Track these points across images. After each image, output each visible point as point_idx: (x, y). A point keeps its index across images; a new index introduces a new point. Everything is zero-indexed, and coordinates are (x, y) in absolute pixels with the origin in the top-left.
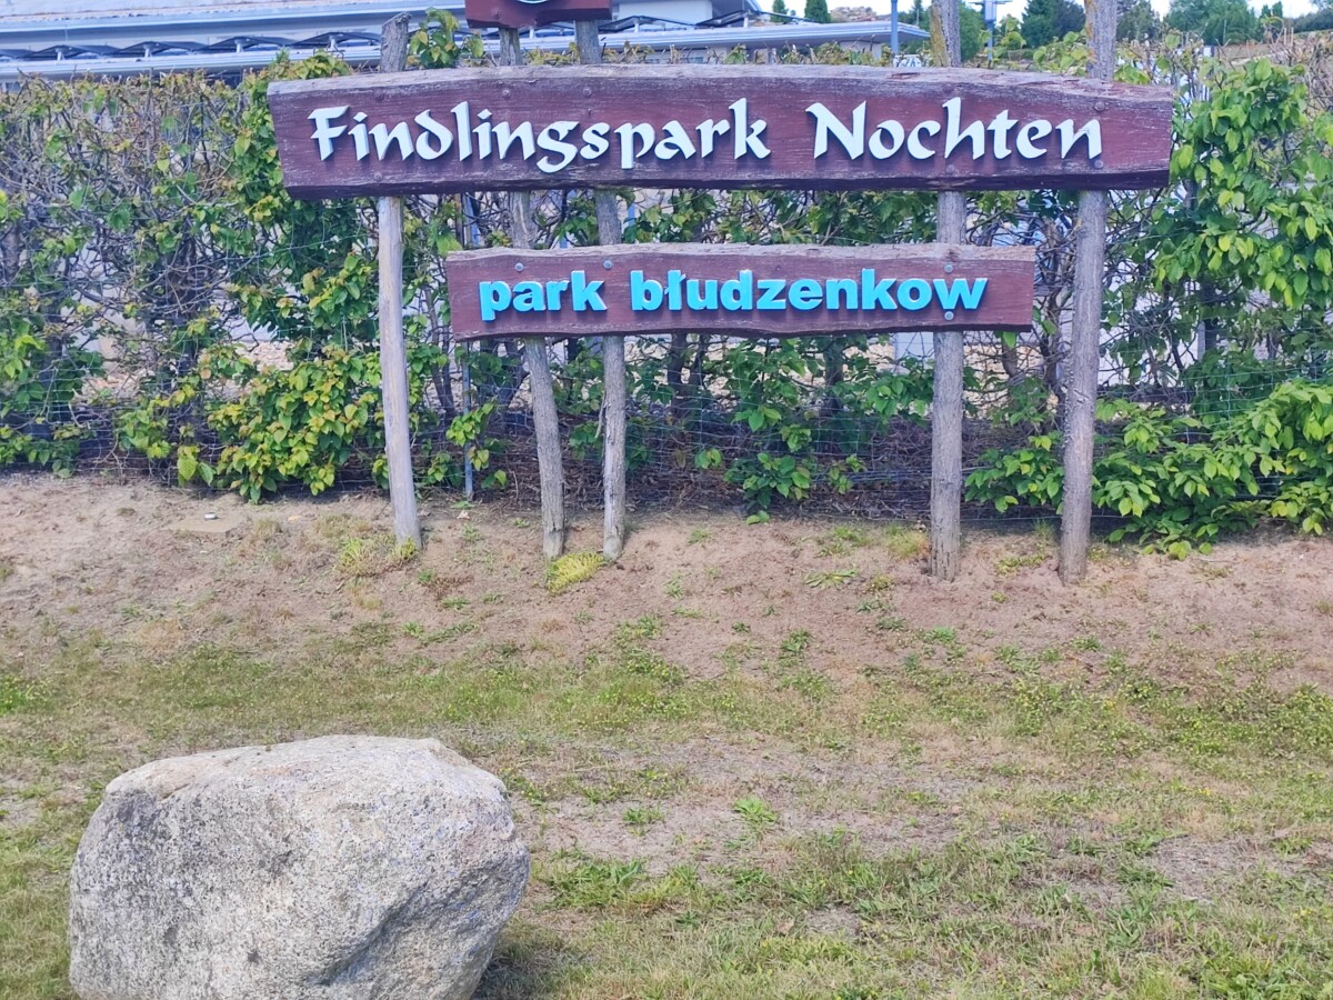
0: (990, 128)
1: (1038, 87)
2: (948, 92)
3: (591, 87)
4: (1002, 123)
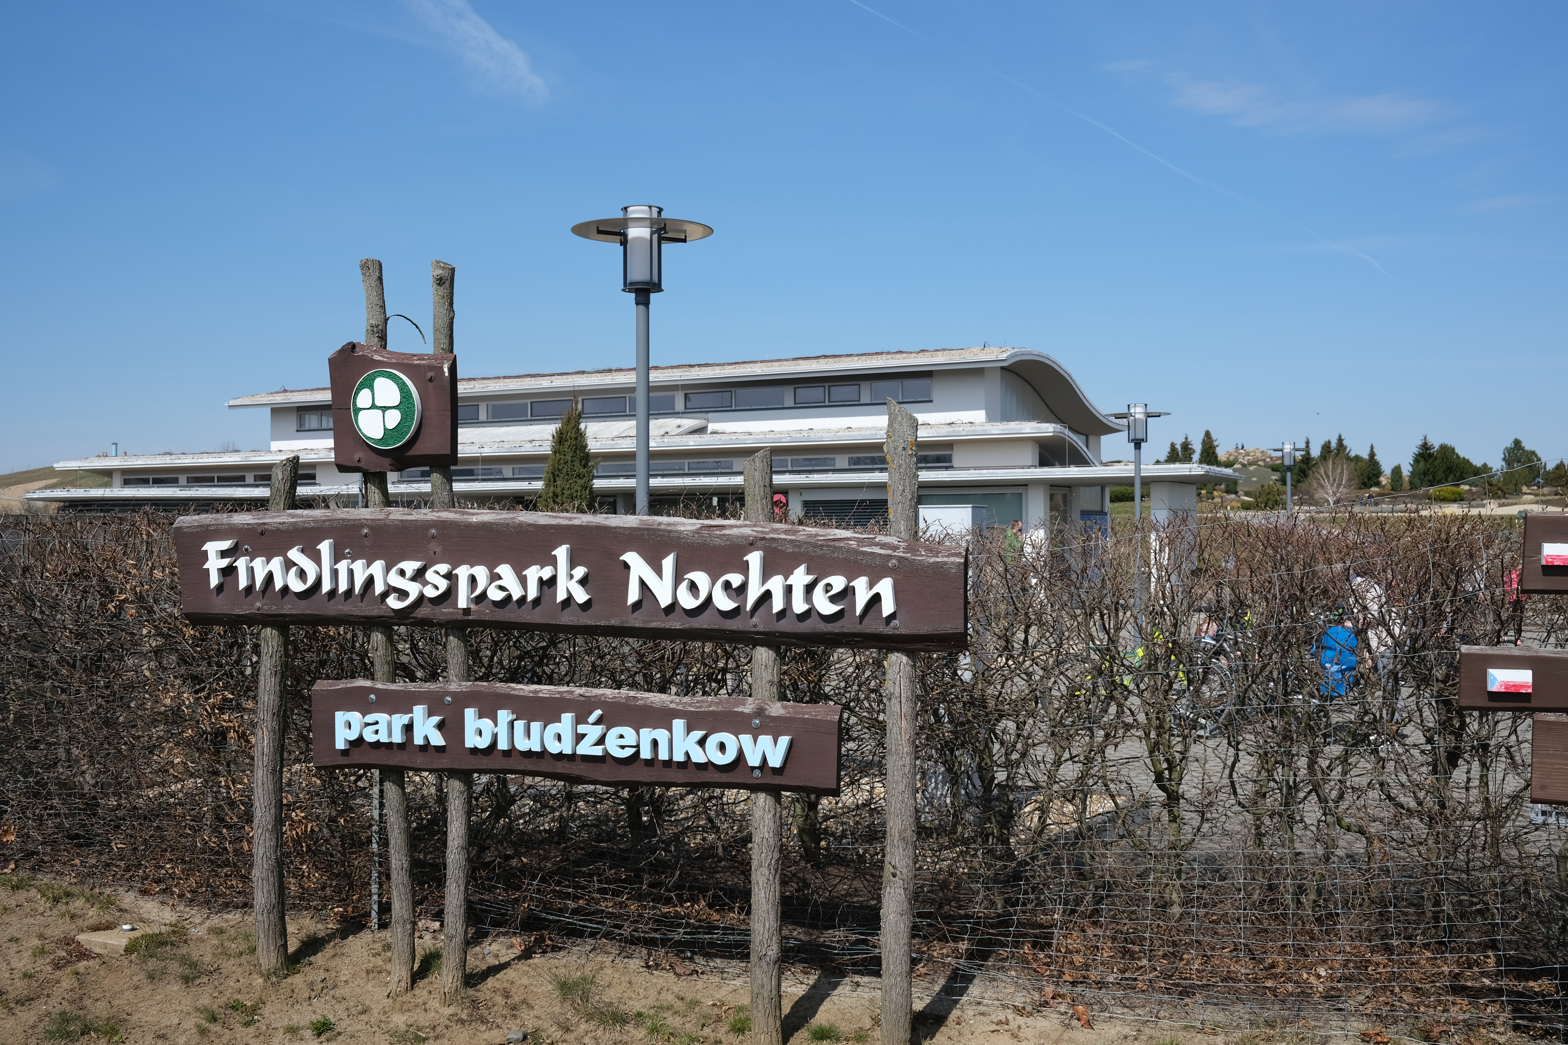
0: (789, 582)
1: (837, 544)
2: (751, 545)
3: (437, 529)
4: (800, 577)
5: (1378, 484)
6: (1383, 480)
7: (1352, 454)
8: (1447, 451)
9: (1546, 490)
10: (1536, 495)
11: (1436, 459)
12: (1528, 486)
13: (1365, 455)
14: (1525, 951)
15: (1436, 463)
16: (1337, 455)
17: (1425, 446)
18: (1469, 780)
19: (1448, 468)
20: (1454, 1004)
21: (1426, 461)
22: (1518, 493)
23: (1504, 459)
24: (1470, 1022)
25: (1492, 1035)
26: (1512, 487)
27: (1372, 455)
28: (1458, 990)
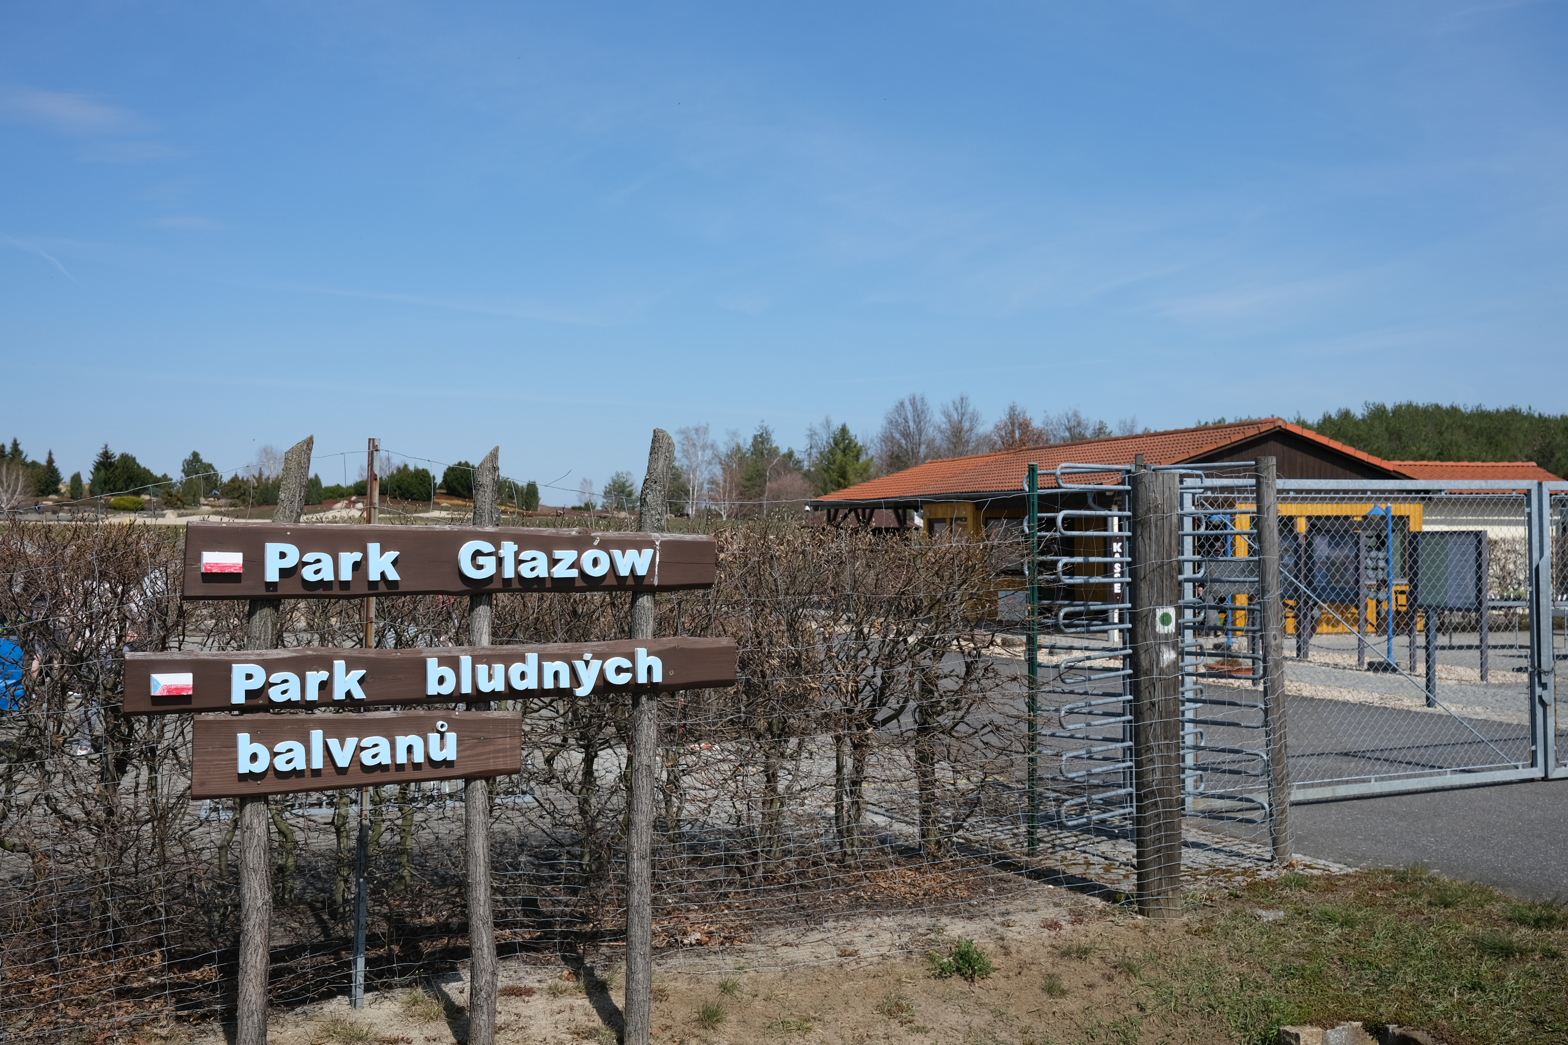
5: (57, 492)
6: (63, 488)
7: (29, 460)
8: (127, 461)
9: (223, 501)
10: (212, 506)
11: (117, 468)
12: (206, 497)
13: (43, 461)
14: (189, 943)
15: (117, 472)
16: (12, 460)
17: (106, 455)
18: (137, 785)
19: (129, 478)
20: (119, 1008)
21: (107, 469)
22: (196, 503)
23: (183, 471)
24: (133, 1023)
25: (155, 1031)
26: (190, 498)
27: (50, 461)
28: (121, 994)
